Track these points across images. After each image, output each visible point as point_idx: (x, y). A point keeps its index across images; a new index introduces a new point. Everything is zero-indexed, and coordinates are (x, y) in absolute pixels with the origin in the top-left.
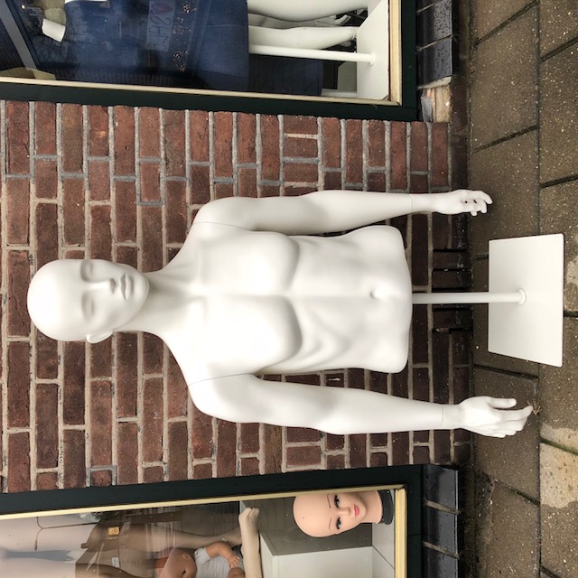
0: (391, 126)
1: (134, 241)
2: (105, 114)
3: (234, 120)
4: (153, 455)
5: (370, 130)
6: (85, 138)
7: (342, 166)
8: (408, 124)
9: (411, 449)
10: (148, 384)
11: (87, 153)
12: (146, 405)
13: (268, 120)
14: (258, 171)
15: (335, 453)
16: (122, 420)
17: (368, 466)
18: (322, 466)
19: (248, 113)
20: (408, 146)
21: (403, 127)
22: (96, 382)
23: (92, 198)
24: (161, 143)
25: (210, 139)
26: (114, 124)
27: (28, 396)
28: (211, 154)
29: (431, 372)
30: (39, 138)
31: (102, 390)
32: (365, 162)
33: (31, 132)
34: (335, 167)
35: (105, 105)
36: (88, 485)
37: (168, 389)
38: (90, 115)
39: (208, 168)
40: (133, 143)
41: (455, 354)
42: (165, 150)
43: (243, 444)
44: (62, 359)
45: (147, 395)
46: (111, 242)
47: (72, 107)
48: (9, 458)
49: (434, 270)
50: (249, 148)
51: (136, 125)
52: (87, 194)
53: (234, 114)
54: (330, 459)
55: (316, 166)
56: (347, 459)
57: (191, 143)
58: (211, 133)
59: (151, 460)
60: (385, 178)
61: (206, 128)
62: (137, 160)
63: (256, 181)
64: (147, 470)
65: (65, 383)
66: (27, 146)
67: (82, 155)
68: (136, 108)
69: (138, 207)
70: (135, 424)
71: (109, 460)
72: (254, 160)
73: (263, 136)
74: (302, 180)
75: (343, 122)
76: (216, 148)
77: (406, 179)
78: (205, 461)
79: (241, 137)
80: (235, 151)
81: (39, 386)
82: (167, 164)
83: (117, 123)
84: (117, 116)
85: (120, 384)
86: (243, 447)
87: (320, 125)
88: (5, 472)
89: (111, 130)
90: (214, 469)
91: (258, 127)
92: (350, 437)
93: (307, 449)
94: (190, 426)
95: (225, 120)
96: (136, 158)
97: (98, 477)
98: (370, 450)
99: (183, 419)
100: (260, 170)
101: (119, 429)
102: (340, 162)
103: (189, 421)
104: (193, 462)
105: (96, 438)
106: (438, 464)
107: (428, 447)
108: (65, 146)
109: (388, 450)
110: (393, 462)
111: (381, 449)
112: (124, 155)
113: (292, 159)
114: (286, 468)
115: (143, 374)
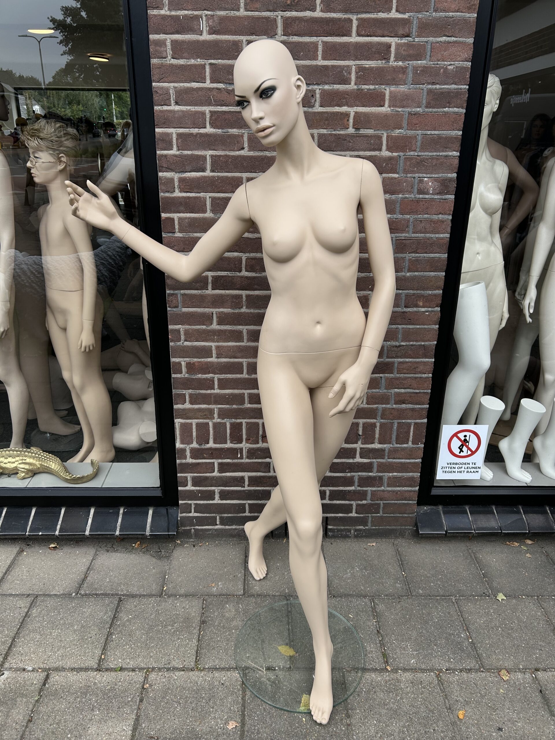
0: (414, 491)
2: (434, 306)
3: (425, 391)
4: (189, 336)
5: (413, 478)
6: (419, 292)
7: (389, 460)
8: (416, 502)
9: (189, 502)
10: (240, 332)
11: (408, 293)
12: (226, 330)
13: (424, 412)
14: (388, 406)
15: (188, 453)
16: (214, 315)
17: (178, 475)
18: (178, 445)
19: (430, 399)
20: (400, 502)
21: (414, 499)
22: (242, 298)
24: (411, 343)
25: (412, 375)
26: (427, 311)
27: (233, 252)
28: (402, 375)
29: (244, 515)
30: (421, 260)
31: (236, 302)
32: (391, 474)
33: (425, 255)
34: (388, 456)
35: (442, 306)
36: (168, 292)
37: (236, 346)
38: (435, 295)
39: (392, 373)
40: (413, 324)
42: (406, 345)
43: (195, 394)
44: (260, 275)
45: (232, 332)
47: (442, 283)
48: (188, 237)
50: (405, 400)
51: (426, 326)
53: (430, 391)
54: (184, 450)
55: (390, 443)
56: (184, 461)
57: (411, 362)
58: (417, 375)
59: (185, 334)
60: (379, 487)
61: (420, 373)
62: (400, 326)
63: (382, 404)
64: (178, 331)
65: (242, 277)
66: (415, 252)
67: (406, 290)
68: (437, 326)
70: (211, 324)
71: (186, 306)
72: (396, 403)
73: (413, 410)
74: (380, 434)
75: (420, 460)
76: (406, 378)
77: (377, 500)
78: (184, 369)
79: (413, 395)
80: (403, 391)
81: (240, 259)
82: (396, 346)
83: (428, 314)
84: (433, 313)
85: (240, 314)
86: (194, 394)
87: (418, 446)
88: (178, 235)
89: (423, 310)
90: (179, 376)
91: (420, 406)
92: (198, 464)
93: (191, 435)
94: (209, 360)
95: (426, 385)
96: (401, 326)
97: (173, 299)
98: (189, 476)
99: (214, 355)
100: (389, 407)
101: (208, 313)
102: (392, 459)
103: (213, 359)
104: (183, 362)
105: (202, 298)
106: (179, 519)
107: (190, 512)
108: (413, 278)
109: (190, 487)
110: (181, 491)
111: (190, 483)
112: (404, 318)
113: (395, 428)
114: (178, 422)
115: (246, 329)
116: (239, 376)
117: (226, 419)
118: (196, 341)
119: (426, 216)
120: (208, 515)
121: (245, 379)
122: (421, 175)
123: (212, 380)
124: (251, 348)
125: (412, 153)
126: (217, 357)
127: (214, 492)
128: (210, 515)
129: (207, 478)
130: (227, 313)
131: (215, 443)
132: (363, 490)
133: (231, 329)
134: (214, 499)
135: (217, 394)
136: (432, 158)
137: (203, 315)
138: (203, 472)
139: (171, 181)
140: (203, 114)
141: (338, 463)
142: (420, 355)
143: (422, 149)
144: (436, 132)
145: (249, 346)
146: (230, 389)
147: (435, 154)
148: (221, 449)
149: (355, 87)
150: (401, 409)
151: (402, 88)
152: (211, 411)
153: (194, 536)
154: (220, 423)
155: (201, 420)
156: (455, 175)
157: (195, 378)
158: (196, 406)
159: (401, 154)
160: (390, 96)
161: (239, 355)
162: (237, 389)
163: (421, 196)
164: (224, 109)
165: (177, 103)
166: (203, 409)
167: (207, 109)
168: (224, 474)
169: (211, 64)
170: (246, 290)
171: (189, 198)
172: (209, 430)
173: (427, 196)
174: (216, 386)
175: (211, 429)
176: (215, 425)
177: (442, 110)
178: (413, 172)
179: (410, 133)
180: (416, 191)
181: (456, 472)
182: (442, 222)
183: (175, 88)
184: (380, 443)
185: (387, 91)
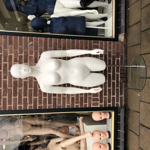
0: (113, 42)
4: (68, 103)
5: (109, 43)
6: (57, 44)
8: (116, 42)
9: (115, 104)
11: (58, 47)
13: (90, 41)
15: (101, 104)
17: (107, 106)
18: (99, 106)
19: (86, 40)
20: (116, 46)
29: (119, 89)
33: (48, 43)
35: (61, 38)
36: (57, 108)
38: (58, 40)
40: (66, 45)
41: (124, 86)
43: (84, 102)
47: (55, 39)
48: (43, 102)
49: (120, 70)
50: (86, 46)
53: (84, 40)
54: (100, 105)
56: (103, 105)
57: (76, 45)
60: (111, 52)
61: (79, 43)
64: (67, 106)
66: (47, 46)
68: (66, 39)
70: (65, 97)
71: (61, 103)
73: (89, 44)
75: (104, 41)
77: (115, 52)
78: (77, 104)
80: (84, 47)
84: (63, 40)
87: (99, 42)
88: (42, 105)
89: (62, 43)
90: (79, 106)
91: (88, 42)
92: (104, 101)
93: (96, 103)
97: (59, 107)
98: (108, 104)
101: (63, 98)
104: (75, 104)
105: (58, 99)
106: (120, 107)
107: (118, 103)
108: (54, 46)
109: (111, 104)
110: (112, 106)
114: (92, 106)
119: (38, 44)
120: (119, 99)
122: (28, 46)
125: (23, 48)
127: (112, 97)
129: (108, 99)
131: (98, 97)
132: (112, 57)
134: (115, 97)
135: (84, 96)
136: (24, 43)
139: (29, 106)
140: (14, 98)
143: (22, 45)
144: (18, 42)
147: (23, 42)
148: (100, 95)
149: (8, 62)
151: (8, 51)
152: (89, 97)
153: (126, 103)
154: (92, 95)
155: (92, 100)
156: (28, 37)
157: (80, 101)
159: (23, 50)
160: (10, 54)
163: (33, 45)
164: (12, 93)
165: (11, 104)
166: (88, 100)
167: (13, 97)
168: (107, 94)
169: (3, 96)
171: (33, 102)
172: (94, 98)
173: (33, 44)
174: (82, 96)
177: (13, 41)
178: (28, 48)
179: (18, 48)
180: (32, 47)
182: (40, 39)
183: (8, 105)
185: (9, 54)
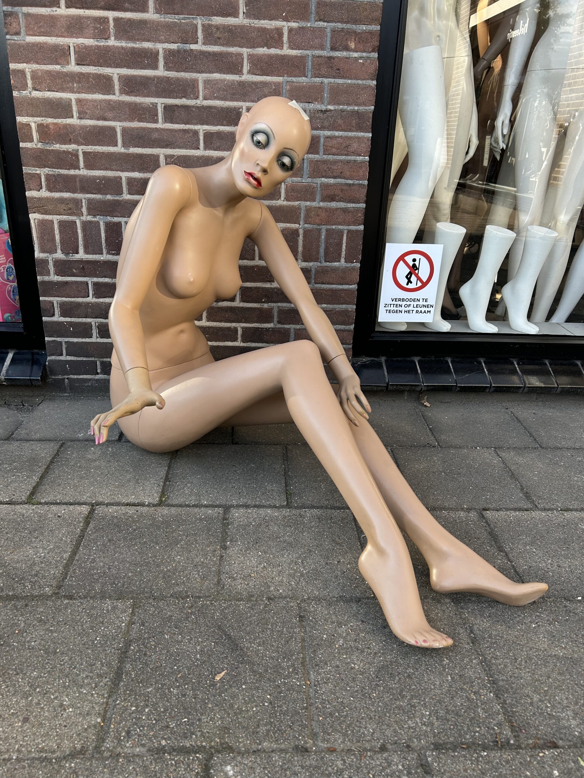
0: (349, 331)
1: (249, 72)
2: (370, 50)
3: (361, 182)
4: (38, 81)
5: (347, 311)
6: (349, 26)
7: (316, 285)
8: (351, 346)
9: (59, 339)
10: (108, 79)
11: (334, 27)
12: (89, 74)
13: (360, 215)
14: (314, 204)
15: (51, 267)
16: (72, 49)
17: (41, 298)
18: (38, 254)
19: (367, 195)
21: (348, 341)
22: (108, 22)
23: (290, 30)
25: (344, 157)
26: (361, 58)
28: (330, 157)
31: (100, 28)
34: (315, 279)
35: (381, 50)
37: (105, 100)
38: (371, 33)
39: (317, 153)
40: (343, 77)
42: (335, 110)
43: (54, 176)
45: (99, 77)
46: (247, 47)
47: (379, 14)
50: (335, 195)
51: (360, 82)
52: (294, 25)
53: (366, 182)
55: (317, 260)
56: (46, 278)
57: (341, 137)
58: (349, 158)
59: (33, 78)
61: (354, 153)
62: (326, 81)
63: (305, 200)
64: (22, 72)
67: (332, 22)
68: (375, 82)
69: (281, 78)
70: (68, 63)
71: (31, 33)
72: (323, 200)
73: (345, 210)
74: (304, 246)
75: (355, 287)
76: (335, 162)
78: (35, 135)
79: (345, 188)
80: (332, 181)
82: (322, 111)
83: (361, 61)
84: (369, 61)
85: (107, 49)
86: (51, 175)
87: (353, 265)
89: (356, 55)
90: (28, 145)
91: (354, 205)
92: (66, 283)
93: (54, 239)
94: (69, 121)
95: (361, 173)
96: (328, 79)
97: (13, 20)
98: (56, 300)
99: (75, 114)
100: (315, 206)
101: (62, 45)
102: (320, 283)
103: (74, 121)
104: (33, 123)
105: (53, 19)
106: (47, 363)
107: (61, 355)
108: (342, 5)
109: (57, 318)
110: (46, 322)
111: (57, 311)
112: (331, 67)
113: (323, 237)
114: (34, 217)
115: (118, 74)
116: (111, 149)
117: (98, 217)
118: (49, 91)
120: (85, 359)
121: (120, 154)
123: (75, 154)
124: (125, 104)
126: (80, 118)
127: (90, 325)
128: (88, 359)
129: (79, 305)
130: (88, 46)
131: (87, 252)
132: (284, 328)
133: (95, 72)
134: (91, 337)
135: (84, 176)
137: (55, 48)
138: (73, 295)
141: (251, 288)
142: (353, 127)
145: (123, 102)
146: (101, 170)
148: (96, 262)
150: (330, 209)
152: (77, 203)
153: (68, 389)
154: (91, 222)
155: (65, 217)
157: (52, 150)
158: (57, 195)
161: (110, 115)
162: (112, 170)
166: (66, 199)
168: (101, 300)
170: (113, 9)
172: (77, 232)
174: (82, 164)
175: (79, 231)
176: (85, 224)
181: (403, 312)
184: (304, 261)
